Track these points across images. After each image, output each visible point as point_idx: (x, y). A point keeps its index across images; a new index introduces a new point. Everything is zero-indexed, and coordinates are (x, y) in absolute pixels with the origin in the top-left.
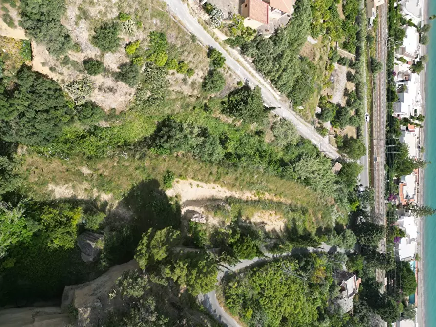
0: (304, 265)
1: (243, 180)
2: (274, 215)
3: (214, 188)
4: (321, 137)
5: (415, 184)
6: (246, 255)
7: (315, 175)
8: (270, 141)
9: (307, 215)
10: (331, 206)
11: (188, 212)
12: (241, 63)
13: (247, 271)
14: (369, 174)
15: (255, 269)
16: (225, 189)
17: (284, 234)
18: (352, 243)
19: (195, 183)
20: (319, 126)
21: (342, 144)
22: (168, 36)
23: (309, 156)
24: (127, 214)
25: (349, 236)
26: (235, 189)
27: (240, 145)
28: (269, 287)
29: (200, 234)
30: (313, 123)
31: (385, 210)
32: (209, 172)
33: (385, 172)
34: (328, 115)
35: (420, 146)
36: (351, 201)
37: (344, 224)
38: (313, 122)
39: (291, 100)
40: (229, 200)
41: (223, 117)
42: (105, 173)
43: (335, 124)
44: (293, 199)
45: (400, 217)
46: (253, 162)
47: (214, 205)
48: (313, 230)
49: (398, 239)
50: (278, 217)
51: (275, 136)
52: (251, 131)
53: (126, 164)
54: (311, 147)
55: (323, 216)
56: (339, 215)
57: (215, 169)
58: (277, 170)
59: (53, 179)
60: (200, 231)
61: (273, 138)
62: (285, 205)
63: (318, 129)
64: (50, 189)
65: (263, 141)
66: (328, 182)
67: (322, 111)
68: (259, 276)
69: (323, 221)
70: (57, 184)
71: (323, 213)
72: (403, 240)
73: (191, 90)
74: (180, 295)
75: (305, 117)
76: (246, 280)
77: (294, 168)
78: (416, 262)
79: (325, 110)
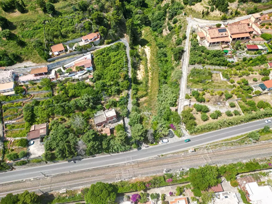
2: (143, 74)
16: (149, 58)
19: (150, 51)
47: (144, 53)
50: (143, 76)
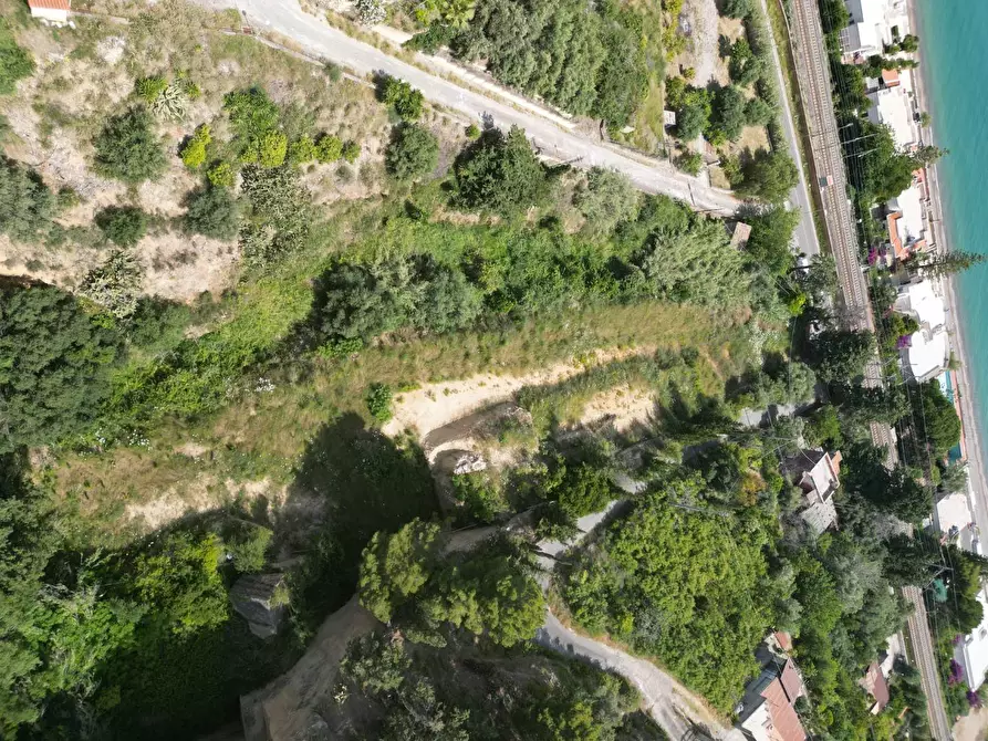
0: (716, 477)
1: (542, 343)
2: (626, 393)
3: (482, 384)
4: (689, 178)
5: (923, 206)
6: (589, 506)
7: (697, 271)
8: (578, 230)
9: (698, 363)
10: (747, 323)
11: (442, 455)
12: (461, 82)
13: (599, 535)
14: (816, 220)
15: (616, 526)
16: (507, 377)
17: (659, 423)
18: (808, 389)
19: (438, 388)
20: (679, 153)
21: (742, 177)
22: (268, 89)
23: (673, 232)
24: (314, 505)
25: (798, 376)
26: (528, 369)
27: (513, 262)
28: (654, 552)
29: (482, 495)
30: (664, 155)
31: (865, 288)
32: (462, 353)
33: (849, 202)
34: (695, 122)
35: (917, 111)
36: (787, 297)
37: (782, 350)
38: (664, 151)
39: (599, 121)
40: (524, 398)
41: (456, 217)
42: (238, 440)
43: (715, 135)
44: (658, 339)
45: (900, 290)
46: (554, 294)
47: (492, 421)
48: (718, 392)
49: (904, 341)
50: (636, 392)
51: (585, 215)
52: (530, 224)
53: (276, 403)
54: (672, 210)
55: (733, 351)
56: (768, 335)
57: (472, 343)
58: (610, 289)
59: (132, 494)
60: (480, 488)
61: (583, 221)
62: (646, 360)
63: (678, 162)
64: (133, 515)
65: (562, 235)
66: (726, 275)
67: (677, 118)
68: (628, 538)
69: (736, 362)
70: (143, 500)
71: (732, 346)
72: (917, 338)
73: (364, 189)
74: (477, 640)
75: (642, 147)
76: (604, 554)
77: (646, 272)
78: (952, 373)
79: (684, 113)
